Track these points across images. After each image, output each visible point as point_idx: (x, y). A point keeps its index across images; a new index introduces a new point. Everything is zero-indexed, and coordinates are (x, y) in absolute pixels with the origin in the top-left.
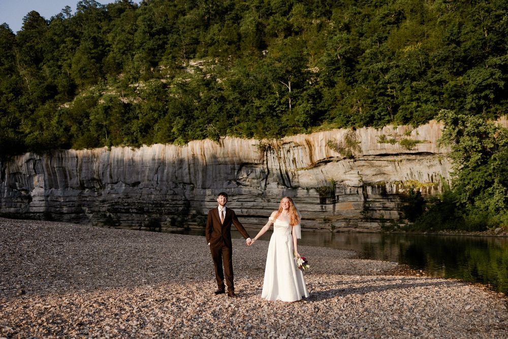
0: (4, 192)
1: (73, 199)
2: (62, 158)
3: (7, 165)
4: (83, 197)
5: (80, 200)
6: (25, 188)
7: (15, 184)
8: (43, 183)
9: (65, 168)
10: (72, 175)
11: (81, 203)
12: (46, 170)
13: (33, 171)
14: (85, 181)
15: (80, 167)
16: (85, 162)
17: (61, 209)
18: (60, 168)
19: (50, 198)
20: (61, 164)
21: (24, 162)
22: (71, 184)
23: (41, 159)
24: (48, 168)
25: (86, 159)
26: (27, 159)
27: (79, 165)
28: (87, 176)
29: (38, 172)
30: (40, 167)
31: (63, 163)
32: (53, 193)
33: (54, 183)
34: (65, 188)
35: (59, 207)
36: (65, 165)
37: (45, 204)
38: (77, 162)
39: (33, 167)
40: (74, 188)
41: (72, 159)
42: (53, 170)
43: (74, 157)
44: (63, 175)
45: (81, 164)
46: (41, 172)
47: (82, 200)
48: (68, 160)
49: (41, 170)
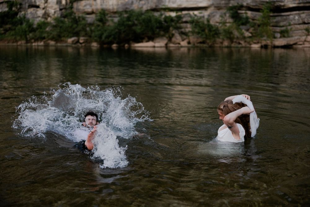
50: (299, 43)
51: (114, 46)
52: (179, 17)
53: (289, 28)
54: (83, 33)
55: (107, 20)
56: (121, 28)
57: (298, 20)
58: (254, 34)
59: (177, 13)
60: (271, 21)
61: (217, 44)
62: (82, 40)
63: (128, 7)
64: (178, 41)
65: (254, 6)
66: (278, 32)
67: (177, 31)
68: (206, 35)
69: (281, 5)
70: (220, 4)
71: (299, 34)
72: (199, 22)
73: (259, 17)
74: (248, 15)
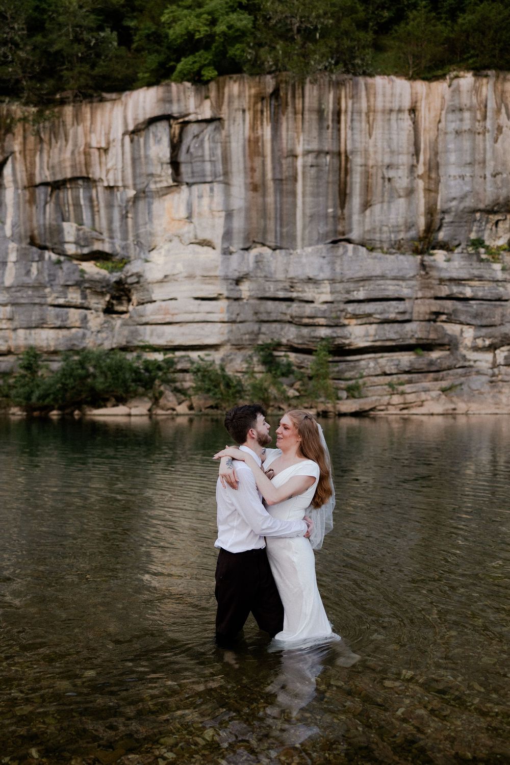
0: (3, 262)
1: (391, 289)
2: (338, 114)
3: (17, 148)
4: (441, 281)
5: (429, 294)
6: (106, 248)
7: (60, 231)
8: (220, 222)
9: (350, 157)
10: (379, 188)
11: (441, 306)
12: (242, 166)
13: (163, 174)
14: (453, 214)
15: (433, 153)
16: (461, 132)
17: (339, 331)
18: (322, 155)
19: (251, 287)
20: (330, 140)
21: (120, 131)
22: (367, 228)
23: (222, 116)
24: (259, 156)
25: (461, 120)
26: (141, 119)
27: (425, 144)
28: (474, 192)
29: (190, 175)
30: (212, 154)
31: (343, 136)
32: (266, 268)
33: (271, 224)
34: (331, 245)
35: (322, 326)
36: (349, 142)
37: (228, 311)
38: (412, 132)
39: (168, 155)
40: (382, 248)
41: (387, 117)
42: (284, 166)
43: (400, 111)
44: (333, 190)
45: (436, 140)
46: (211, 176)
47: (439, 295)
48: (368, 122)
49: (215, 166)
50: (379, 408)
51: (55, 414)
52: (170, 363)
53: (361, 381)
55: (38, 366)
56: (68, 382)
57: (375, 368)
58: (302, 393)
59: (165, 354)
60: (331, 370)
63: (76, 342)
64: (170, 405)
65: (301, 344)
66: (342, 389)
67: (168, 387)
68: (222, 394)
69: (344, 344)
70: (242, 339)
71: (379, 392)
72: (208, 371)
73: (309, 363)
74: (290, 360)
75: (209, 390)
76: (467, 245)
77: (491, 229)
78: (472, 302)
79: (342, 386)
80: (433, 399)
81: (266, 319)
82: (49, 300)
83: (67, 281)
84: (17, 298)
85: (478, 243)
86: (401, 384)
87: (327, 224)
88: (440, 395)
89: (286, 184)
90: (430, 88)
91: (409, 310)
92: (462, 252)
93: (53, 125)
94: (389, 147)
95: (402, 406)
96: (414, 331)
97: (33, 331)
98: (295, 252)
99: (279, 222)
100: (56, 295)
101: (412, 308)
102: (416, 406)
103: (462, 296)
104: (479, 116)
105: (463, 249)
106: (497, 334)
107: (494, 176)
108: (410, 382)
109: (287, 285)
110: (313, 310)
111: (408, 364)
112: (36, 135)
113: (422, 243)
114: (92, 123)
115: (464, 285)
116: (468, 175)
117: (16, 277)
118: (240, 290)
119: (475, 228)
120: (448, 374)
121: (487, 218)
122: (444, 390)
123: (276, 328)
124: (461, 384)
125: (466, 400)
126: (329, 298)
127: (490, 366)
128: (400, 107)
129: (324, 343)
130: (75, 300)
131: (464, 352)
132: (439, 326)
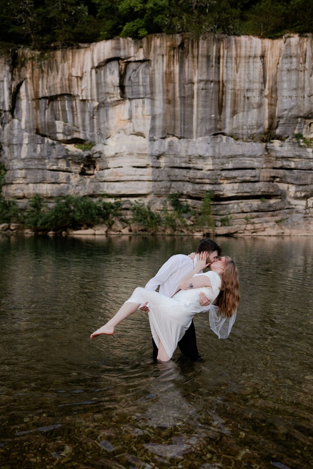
0: (21, 145)
1: (248, 162)
2: (218, 58)
3: (28, 76)
4: (277, 158)
5: (270, 165)
6: (81, 136)
7: (54, 126)
8: (148, 122)
9: (225, 84)
10: (242, 103)
11: (277, 173)
12: (161, 88)
13: (115, 93)
14: (285, 119)
15: (274, 82)
16: (291, 70)
17: (217, 187)
18: (209, 83)
19: (166, 161)
20: (214, 74)
21: (90, 66)
22: (234, 127)
23: (150, 58)
24: (171, 83)
25: (291, 63)
26: (102, 59)
27: (269, 77)
28: (297, 106)
29: (131, 94)
30: (144, 81)
31: (221, 71)
32: (175, 150)
33: (178, 124)
34: (213, 136)
35: (207, 184)
36: (224, 75)
37: (152, 174)
38: (262, 70)
39: (118, 81)
40: (243, 139)
41: (247, 60)
42: (186, 89)
43: (255, 57)
44: (215, 104)
45: (276, 75)
46: (143, 94)
47: (276, 166)
48: (236, 63)
49: (145, 89)
50: (239, 232)
52: (118, 204)
53: (229, 216)
54: (15, 219)
55: (41, 206)
56: (59, 215)
57: (237, 209)
58: (195, 222)
59: (115, 199)
60: (212, 209)
61: (159, 232)
62: (13, 226)
63: (63, 192)
64: (118, 229)
65: (194, 194)
66: (218, 221)
67: (117, 218)
68: (148, 223)
69: (220, 194)
70: (160, 191)
71: (240, 223)
72: (141, 210)
73: (199, 205)
74: (188, 203)
75: (141, 221)
76: (293, 137)
77: (307, 128)
78: (295, 171)
79: (218, 219)
80: (270, 227)
81: (174, 179)
82: (48, 167)
83: (58, 155)
84: (29, 165)
85: (299, 136)
86: (253, 218)
87: (211, 124)
88: (275, 224)
89: (188, 100)
90: (273, 43)
91: (258, 175)
92: (290, 142)
93: (50, 63)
94: (248, 78)
95: (253, 231)
96: (261, 187)
97: (38, 185)
98: (192, 140)
99: (183, 123)
100: (51, 164)
101: (260, 174)
102: (261, 231)
103: (289, 167)
104: (301, 61)
105: (290, 139)
106: (309, 190)
107: (309, 96)
108: (258, 217)
109: (187, 159)
110: (202, 174)
111: (257, 206)
112: (39, 68)
113: (266, 135)
114: (72, 62)
115: (290, 161)
116: (294, 96)
117: (28, 153)
118: (160, 162)
119: (297, 127)
120: (280, 213)
121: (305, 122)
122: (277, 222)
123: (180, 185)
124: (287, 219)
125: (290, 227)
126: (211, 167)
127: (304, 208)
128: (255, 54)
129: (208, 194)
130: (63, 167)
131: (290, 200)
132: (275, 184)
